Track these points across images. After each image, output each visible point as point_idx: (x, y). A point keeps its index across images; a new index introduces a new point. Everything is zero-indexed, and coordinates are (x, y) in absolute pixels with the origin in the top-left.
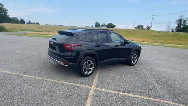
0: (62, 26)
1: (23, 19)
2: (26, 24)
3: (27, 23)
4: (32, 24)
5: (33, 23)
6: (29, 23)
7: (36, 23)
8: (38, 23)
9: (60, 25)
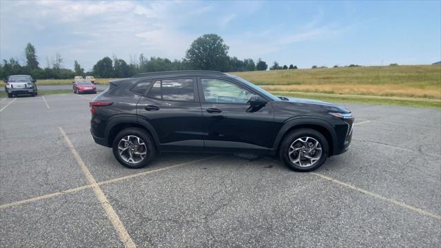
0: (357, 66)
1: (263, 60)
2: (268, 70)
3: (271, 69)
4: (280, 68)
5: (283, 66)
6: (276, 67)
7: (288, 66)
8: (294, 66)
9: (352, 66)
